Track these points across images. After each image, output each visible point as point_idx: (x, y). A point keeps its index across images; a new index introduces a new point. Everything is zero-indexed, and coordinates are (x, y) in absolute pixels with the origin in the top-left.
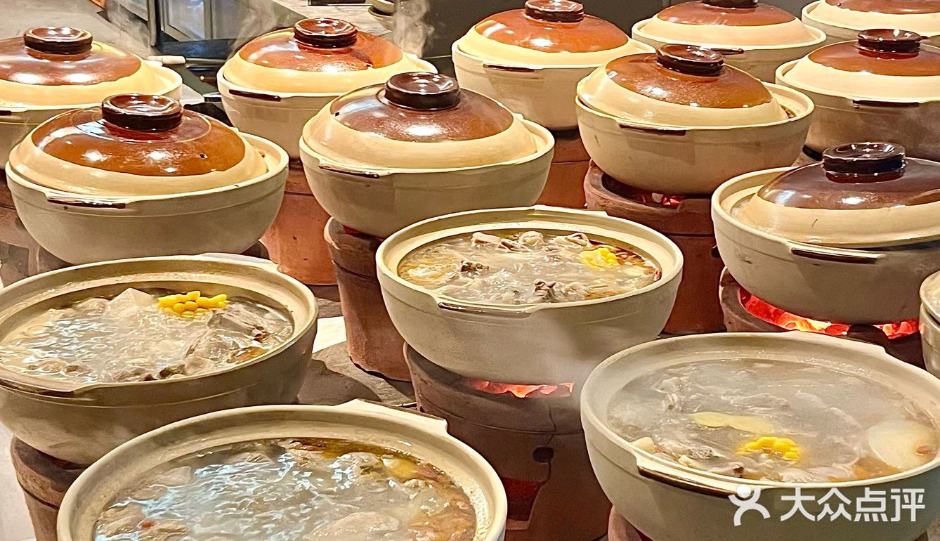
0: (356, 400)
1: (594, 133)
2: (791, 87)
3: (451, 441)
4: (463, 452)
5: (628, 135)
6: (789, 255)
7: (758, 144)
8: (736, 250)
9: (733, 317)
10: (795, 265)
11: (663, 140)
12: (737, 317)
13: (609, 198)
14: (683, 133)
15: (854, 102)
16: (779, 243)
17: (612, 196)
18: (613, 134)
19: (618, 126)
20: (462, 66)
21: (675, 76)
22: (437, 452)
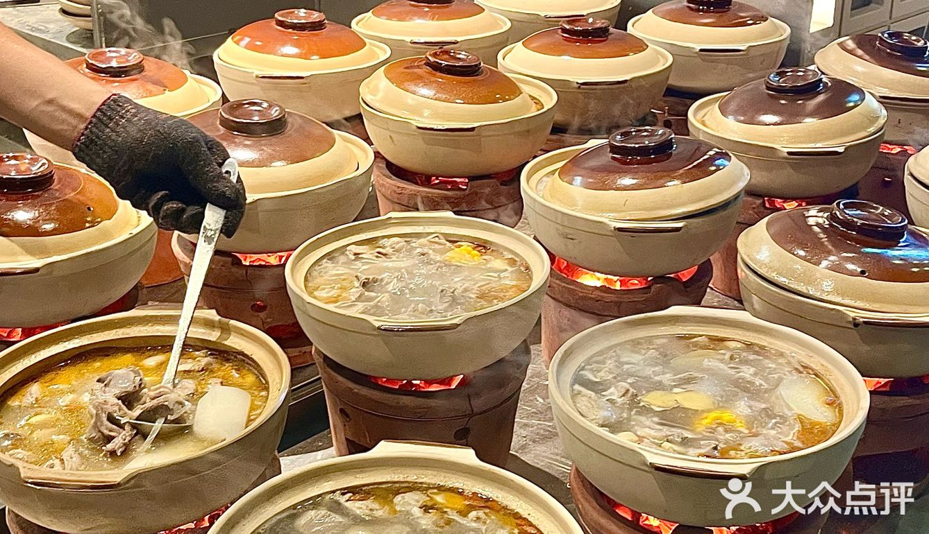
0: (382, 443)
1: (388, 133)
2: (520, 74)
3: (490, 469)
4: (506, 478)
5: (422, 134)
6: (611, 231)
7: (528, 131)
8: (557, 229)
9: (555, 283)
10: (615, 239)
11: (454, 136)
12: (558, 282)
13: (405, 186)
14: (472, 129)
15: (577, 83)
16: (601, 222)
17: (408, 185)
18: (408, 134)
19: (415, 128)
20: (224, 74)
21: (441, 78)
22: (475, 480)
